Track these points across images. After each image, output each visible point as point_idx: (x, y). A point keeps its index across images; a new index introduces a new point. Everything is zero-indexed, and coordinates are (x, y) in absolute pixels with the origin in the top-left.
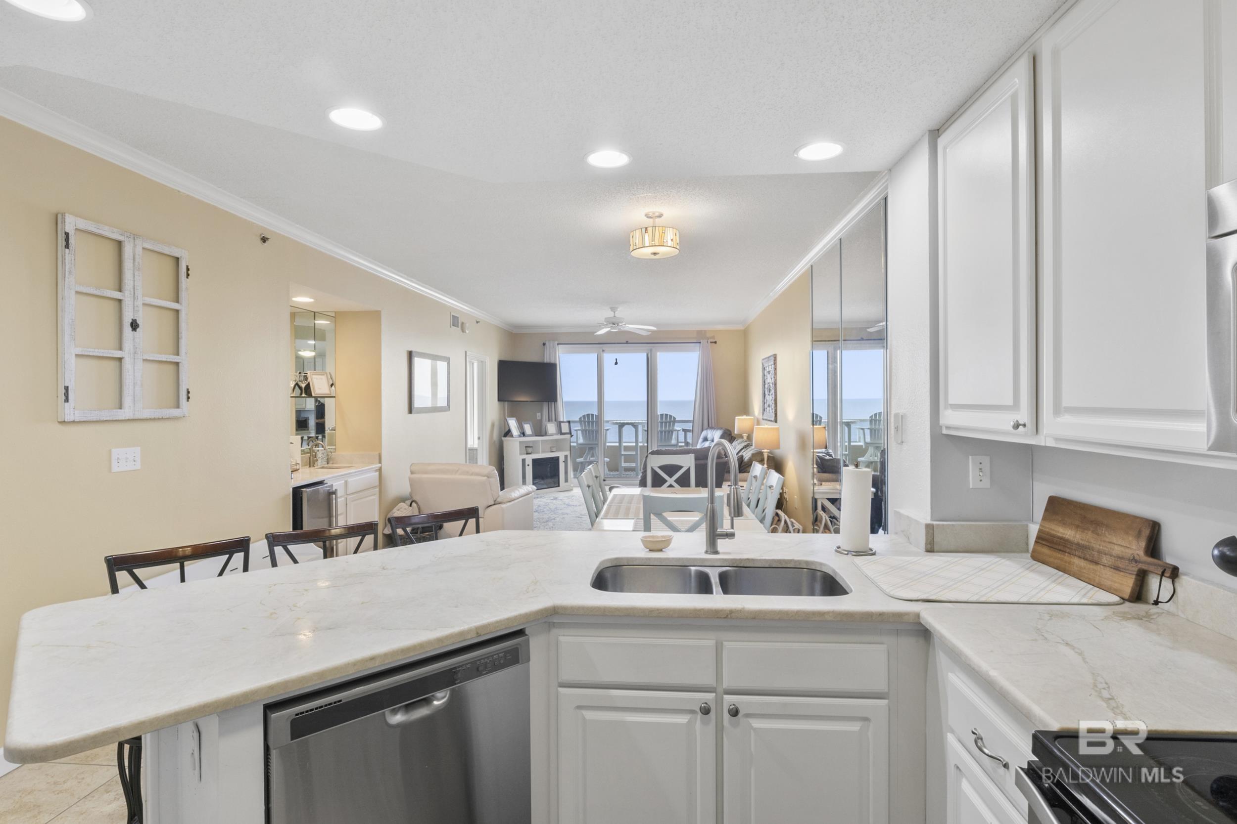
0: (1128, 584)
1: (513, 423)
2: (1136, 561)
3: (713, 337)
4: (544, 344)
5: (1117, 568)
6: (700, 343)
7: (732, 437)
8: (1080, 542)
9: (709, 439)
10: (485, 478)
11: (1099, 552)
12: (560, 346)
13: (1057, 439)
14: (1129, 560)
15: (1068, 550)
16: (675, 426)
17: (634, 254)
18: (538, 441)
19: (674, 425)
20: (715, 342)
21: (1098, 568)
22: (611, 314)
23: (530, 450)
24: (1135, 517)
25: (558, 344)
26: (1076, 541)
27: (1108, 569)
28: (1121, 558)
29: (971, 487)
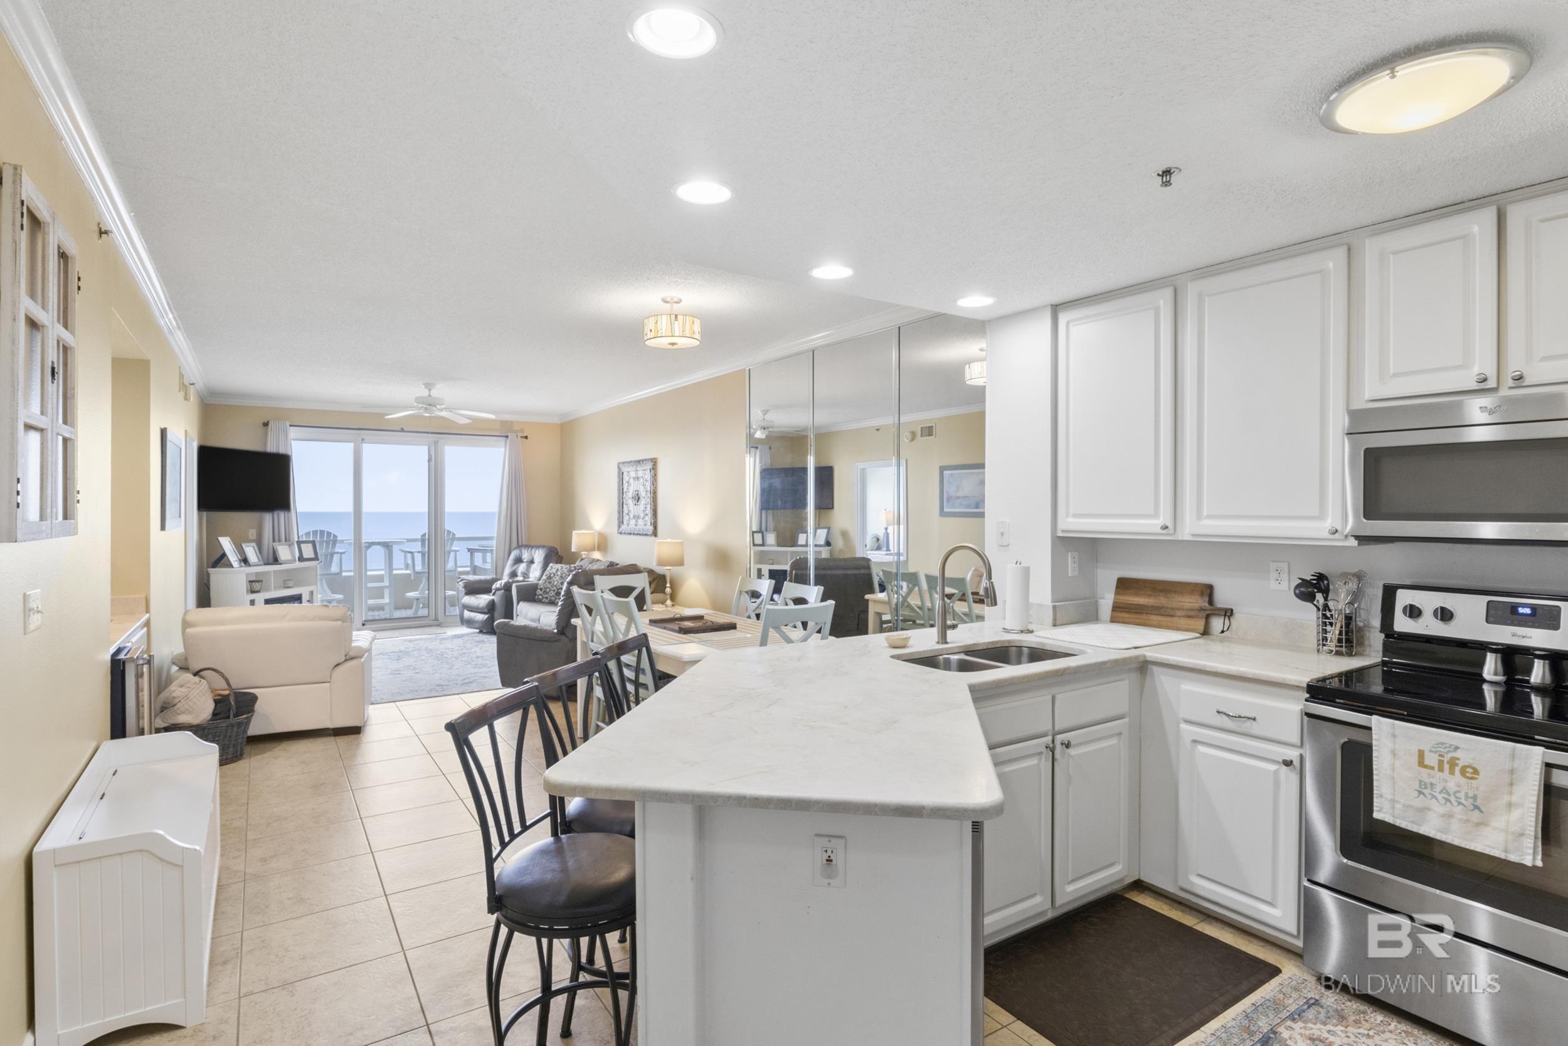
0: (1200, 624)
1: (226, 543)
2: (1204, 610)
3: (522, 431)
4: (266, 424)
5: (1189, 617)
6: (507, 437)
7: (559, 556)
8: (1155, 605)
9: (525, 561)
10: (340, 623)
11: (1173, 609)
12: (292, 428)
13: (1194, 535)
14: (1198, 610)
15: (1144, 612)
16: (454, 545)
17: (647, 343)
18: (268, 573)
19: (452, 544)
20: (526, 437)
21: (1174, 619)
22: (425, 393)
23: (257, 586)
24: (1196, 585)
25: (291, 426)
26: (1151, 604)
27: (1182, 618)
28: (1191, 610)
29: (1070, 575)
